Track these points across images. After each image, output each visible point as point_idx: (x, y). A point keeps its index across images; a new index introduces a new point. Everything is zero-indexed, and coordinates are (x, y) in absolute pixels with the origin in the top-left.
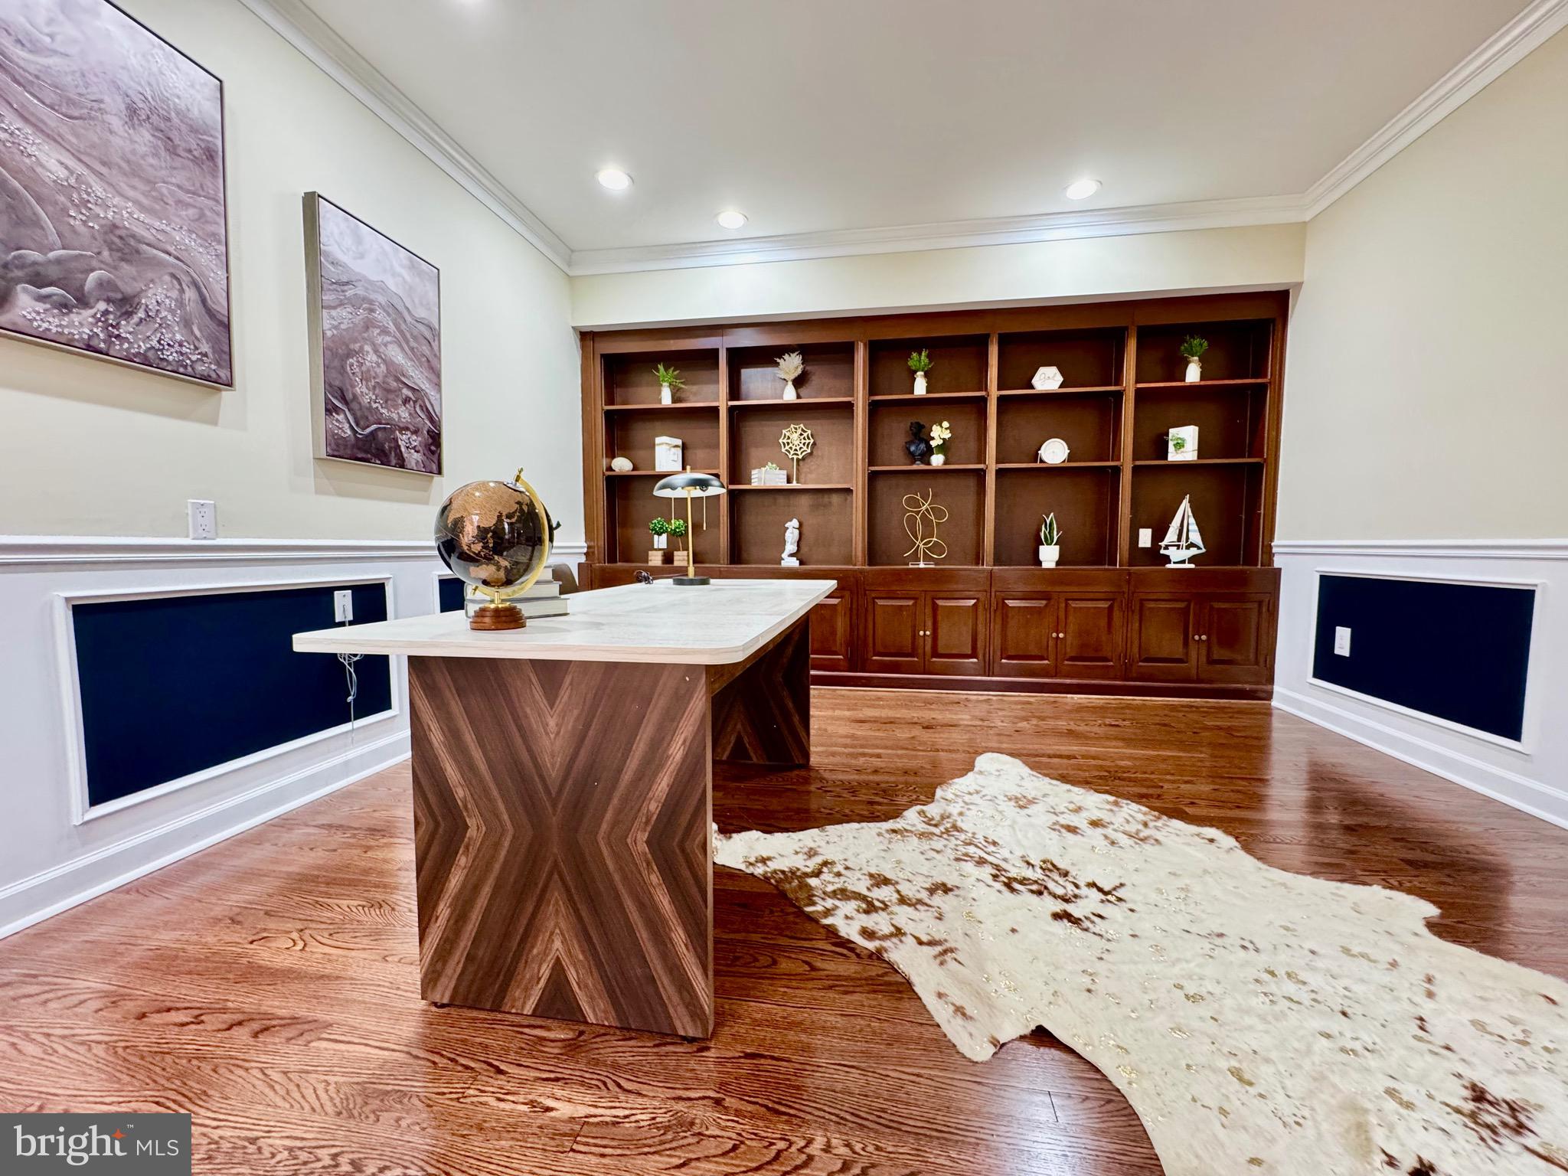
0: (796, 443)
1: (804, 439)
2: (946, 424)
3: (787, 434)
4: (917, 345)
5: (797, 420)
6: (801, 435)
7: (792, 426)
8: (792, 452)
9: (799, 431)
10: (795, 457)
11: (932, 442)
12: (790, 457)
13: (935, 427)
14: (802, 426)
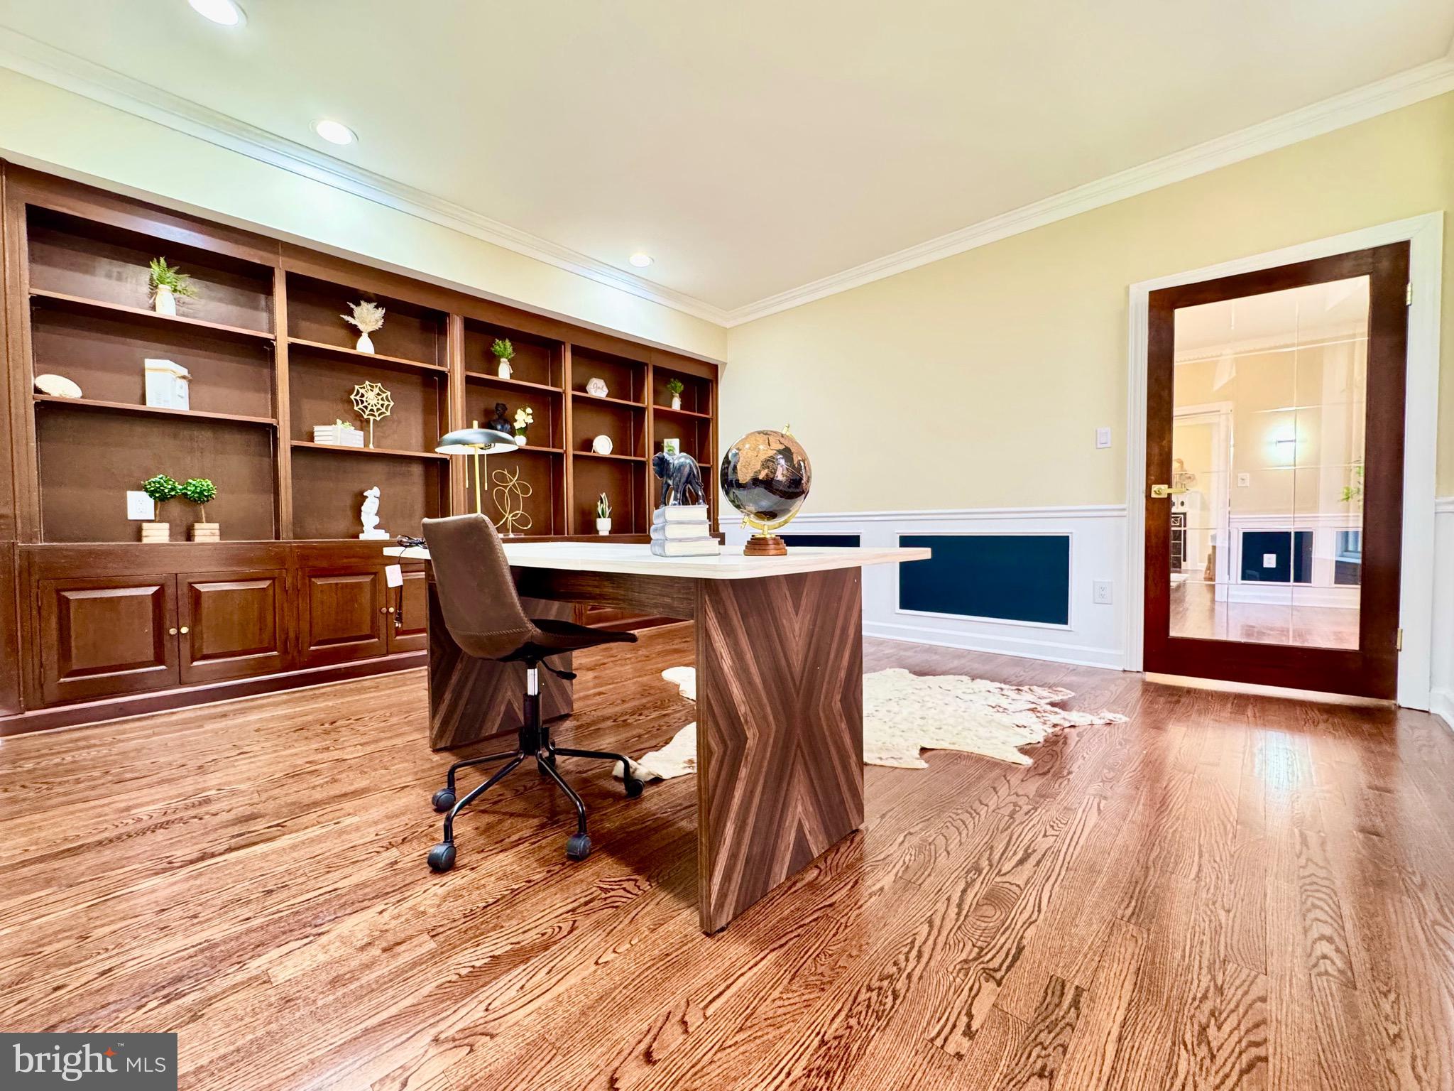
0: (373, 402)
1: (382, 399)
2: (529, 410)
3: (361, 391)
4: (503, 333)
5: (374, 379)
6: (378, 394)
7: (367, 383)
8: (367, 412)
9: (376, 390)
10: (372, 418)
11: (515, 424)
12: (365, 417)
13: (519, 411)
14: (379, 385)
